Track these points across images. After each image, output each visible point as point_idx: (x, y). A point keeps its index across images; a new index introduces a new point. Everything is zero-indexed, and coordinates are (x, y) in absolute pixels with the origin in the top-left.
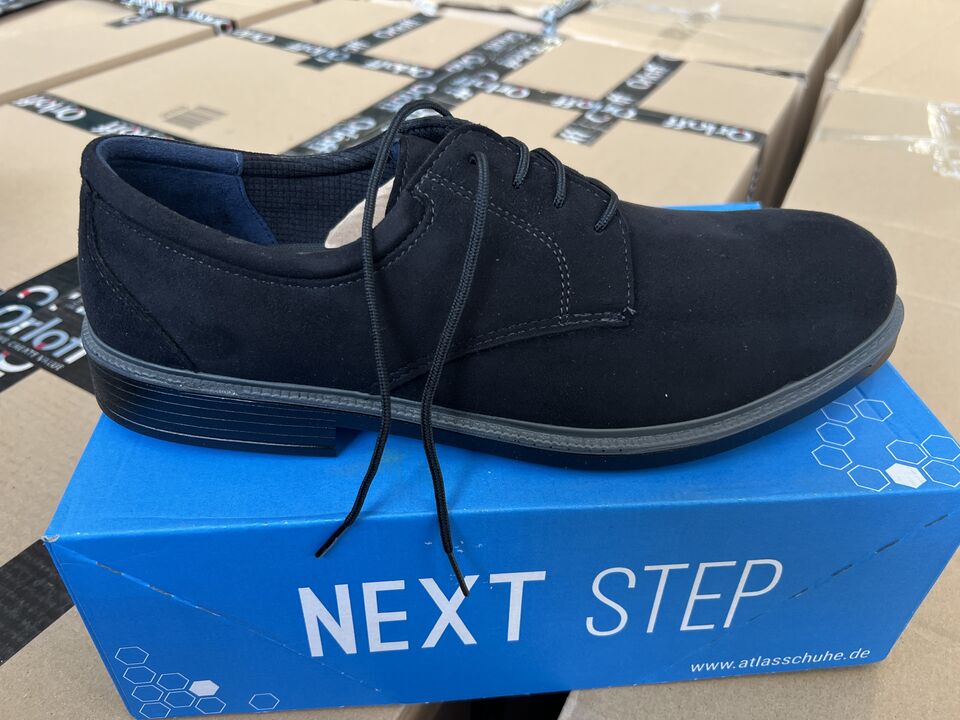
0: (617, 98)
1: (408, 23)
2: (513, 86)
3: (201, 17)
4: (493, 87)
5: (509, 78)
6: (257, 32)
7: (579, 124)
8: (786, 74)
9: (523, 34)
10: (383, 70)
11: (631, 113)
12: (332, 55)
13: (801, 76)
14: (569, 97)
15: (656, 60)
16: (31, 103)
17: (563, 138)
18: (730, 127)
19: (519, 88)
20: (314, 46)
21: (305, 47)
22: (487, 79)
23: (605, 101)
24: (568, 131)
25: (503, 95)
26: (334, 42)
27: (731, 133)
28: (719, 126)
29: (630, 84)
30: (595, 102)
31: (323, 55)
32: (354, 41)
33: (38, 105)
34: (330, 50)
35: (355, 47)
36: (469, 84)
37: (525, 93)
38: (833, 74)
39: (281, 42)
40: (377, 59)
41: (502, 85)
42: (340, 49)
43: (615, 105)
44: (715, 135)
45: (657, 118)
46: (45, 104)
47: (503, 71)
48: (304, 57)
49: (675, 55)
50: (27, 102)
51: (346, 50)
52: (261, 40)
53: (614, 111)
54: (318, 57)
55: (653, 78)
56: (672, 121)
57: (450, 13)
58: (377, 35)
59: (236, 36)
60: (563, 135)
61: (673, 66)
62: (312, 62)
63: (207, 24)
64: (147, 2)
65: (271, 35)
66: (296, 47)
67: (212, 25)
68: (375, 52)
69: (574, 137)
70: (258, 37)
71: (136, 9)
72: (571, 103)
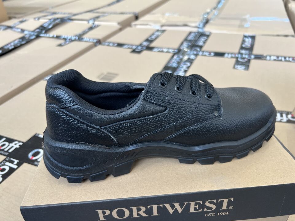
0: (243, 52)
1: (157, 34)
2: (207, 52)
3: (89, 40)
4: (201, 53)
5: (204, 49)
7: (238, 62)
8: (286, 36)
10: (159, 51)
11: (253, 57)
12: (140, 48)
14: (228, 54)
15: (245, 36)
17: (237, 69)
18: (289, 57)
19: (210, 53)
20: (132, 45)
21: (129, 46)
22: (197, 51)
23: (239, 53)
24: (236, 66)
25: (205, 55)
26: (138, 43)
28: (285, 58)
29: (244, 46)
31: (137, 48)
32: (144, 42)
34: (138, 46)
35: (145, 44)
36: (192, 53)
37: (212, 54)
39: (120, 45)
40: (156, 48)
41: (203, 52)
42: (141, 45)
43: (245, 55)
47: (201, 47)
48: (131, 50)
49: (251, 34)
52: (113, 45)
53: (247, 56)
54: (135, 49)
55: (250, 43)
56: (268, 58)
58: (150, 39)
59: (104, 45)
61: (253, 38)
62: (134, 51)
63: (91, 42)
64: (68, 36)
65: (116, 43)
66: (126, 46)
67: (93, 42)
68: (152, 45)
69: (241, 68)
70: (111, 44)
71: (65, 39)
72: (230, 56)
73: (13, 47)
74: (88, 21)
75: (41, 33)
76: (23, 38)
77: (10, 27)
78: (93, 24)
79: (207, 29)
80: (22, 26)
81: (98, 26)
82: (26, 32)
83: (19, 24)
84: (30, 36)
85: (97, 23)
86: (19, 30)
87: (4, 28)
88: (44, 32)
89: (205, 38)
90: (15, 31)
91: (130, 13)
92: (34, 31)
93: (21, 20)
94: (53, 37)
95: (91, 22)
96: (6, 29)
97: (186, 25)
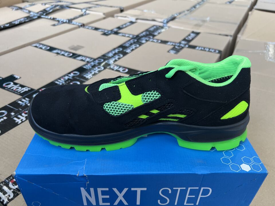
0: (183, 42)
1: (128, 24)
2: (157, 39)
3: (75, 23)
4: (151, 40)
5: (156, 38)
7: (174, 49)
8: (227, 36)
9: (158, 26)
10: (123, 36)
11: (187, 46)
12: (110, 32)
13: (231, 36)
14: (171, 42)
15: (193, 32)
17: (170, 52)
18: (212, 49)
19: (158, 40)
20: (105, 30)
21: (102, 30)
22: (150, 38)
23: (180, 43)
25: (154, 42)
26: (110, 29)
27: (213, 51)
28: (210, 49)
30: (177, 43)
31: (107, 32)
32: (115, 28)
35: (115, 30)
36: (145, 39)
37: (160, 41)
38: (239, 36)
39: (96, 29)
40: (121, 33)
42: (112, 31)
44: (209, 51)
45: (194, 47)
47: (154, 36)
48: (102, 33)
49: (198, 31)
50: (35, 45)
51: (113, 31)
52: (92, 28)
53: (183, 45)
54: (106, 33)
55: (192, 37)
57: (139, 21)
58: (121, 27)
59: (85, 28)
61: (197, 34)
62: (105, 34)
63: (77, 25)
64: (61, 19)
65: (94, 27)
66: (100, 30)
67: (78, 25)
68: (121, 31)
69: (172, 52)
70: (90, 28)
71: (58, 21)
72: (171, 44)
73: (18, 23)
74: (81, 9)
75: (42, 14)
76: (28, 17)
77: (21, 8)
78: (85, 12)
79: (169, 25)
80: (31, 8)
81: (88, 14)
82: (32, 13)
83: (28, 7)
84: (34, 16)
85: (88, 12)
86: (27, 11)
87: (17, 8)
88: (45, 14)
90: (24, 11)
92: (38, 13)
93: (31, 3)
94: (50, 19)
95: (84, 11)
96: (17, 9)
97: (154, 20)
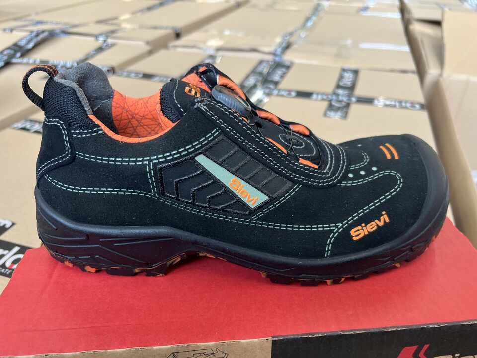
0: (340, 92)
2: (285, 90)
4: (275, 92)
6: (130, 72)
7: (331, 107)
8: (405, 72)
9: (271, 62)
11: (354, 100)
14: (318, 94)
15: (344, 70)
16: (23, 126)
17: (329, 117)
18: (406, 102)
19: (290, 92)
21: (161, 78)
22: (270, 88)
23: (335, 94)
24: (329, 113)
25: (282, 96)
28: (401, 102)
29: (341, 84)
30: (331, 95)
33: (28, 126)
36: (262, 92)
37: (293, 94)
39: (147, 76)
41: (279, 90)
43: (342, 96)
44: (402, 107)
45: (369, 101)
46: (32, 126)
47: (275, 83)
49: (353, 66)
50: (20, 125)
53: (345, 99)
55: (350, 80)
56: (376, 102)
59: (121, 75)
60: (328, 115)
61: (356, 72)
64: (59, 64)
65: (140, 73)
66: (156, 79)
69: (336, 116)
70: (133, 75)
72: (320, 97)
74: (96, 37)
75: (13, 56)
78: (105, 41)
79: (288, 57)
81: (113, 45)
88: (19, 55)
89: (284, 70)
91: (167, 28)
92: (2, 52)
94: (34, 63)
95: (101, 39)
97: (254, 50)
